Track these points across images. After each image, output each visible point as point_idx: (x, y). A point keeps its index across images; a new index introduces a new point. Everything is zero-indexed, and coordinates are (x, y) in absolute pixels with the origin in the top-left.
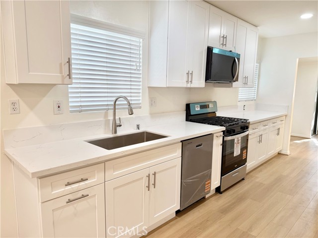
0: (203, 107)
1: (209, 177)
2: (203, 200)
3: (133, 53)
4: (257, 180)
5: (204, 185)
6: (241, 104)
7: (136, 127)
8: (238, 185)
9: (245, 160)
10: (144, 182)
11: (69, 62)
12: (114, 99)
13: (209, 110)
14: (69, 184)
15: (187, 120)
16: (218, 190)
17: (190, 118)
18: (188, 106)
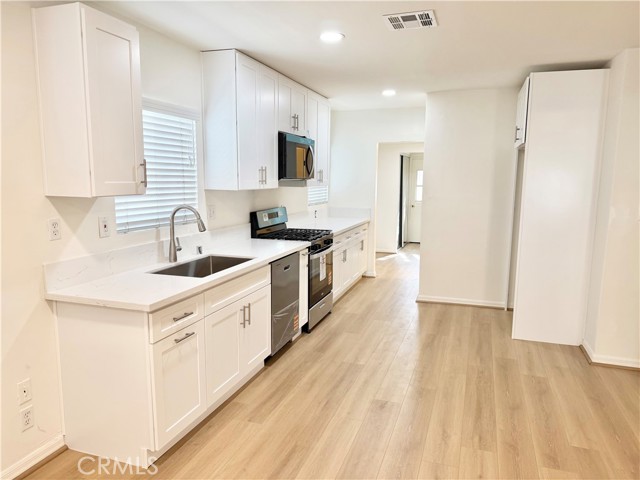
0: (272, 216)
1: (296, 309)
2: (289, 344)
3: (185, 141)
4: (347, 311)
5: (293, 321)
6: (311, 209)
7: (196, 250)
8: (326, 320)
9: (331, 287)
10: (239, 318)
11: (144, 164)
12: (172, 209)
13: (277, 221)
14: (176, 320)
15: (254, 236)
16: (306, 329)
17: (258, 232)
18: (253, 217)
